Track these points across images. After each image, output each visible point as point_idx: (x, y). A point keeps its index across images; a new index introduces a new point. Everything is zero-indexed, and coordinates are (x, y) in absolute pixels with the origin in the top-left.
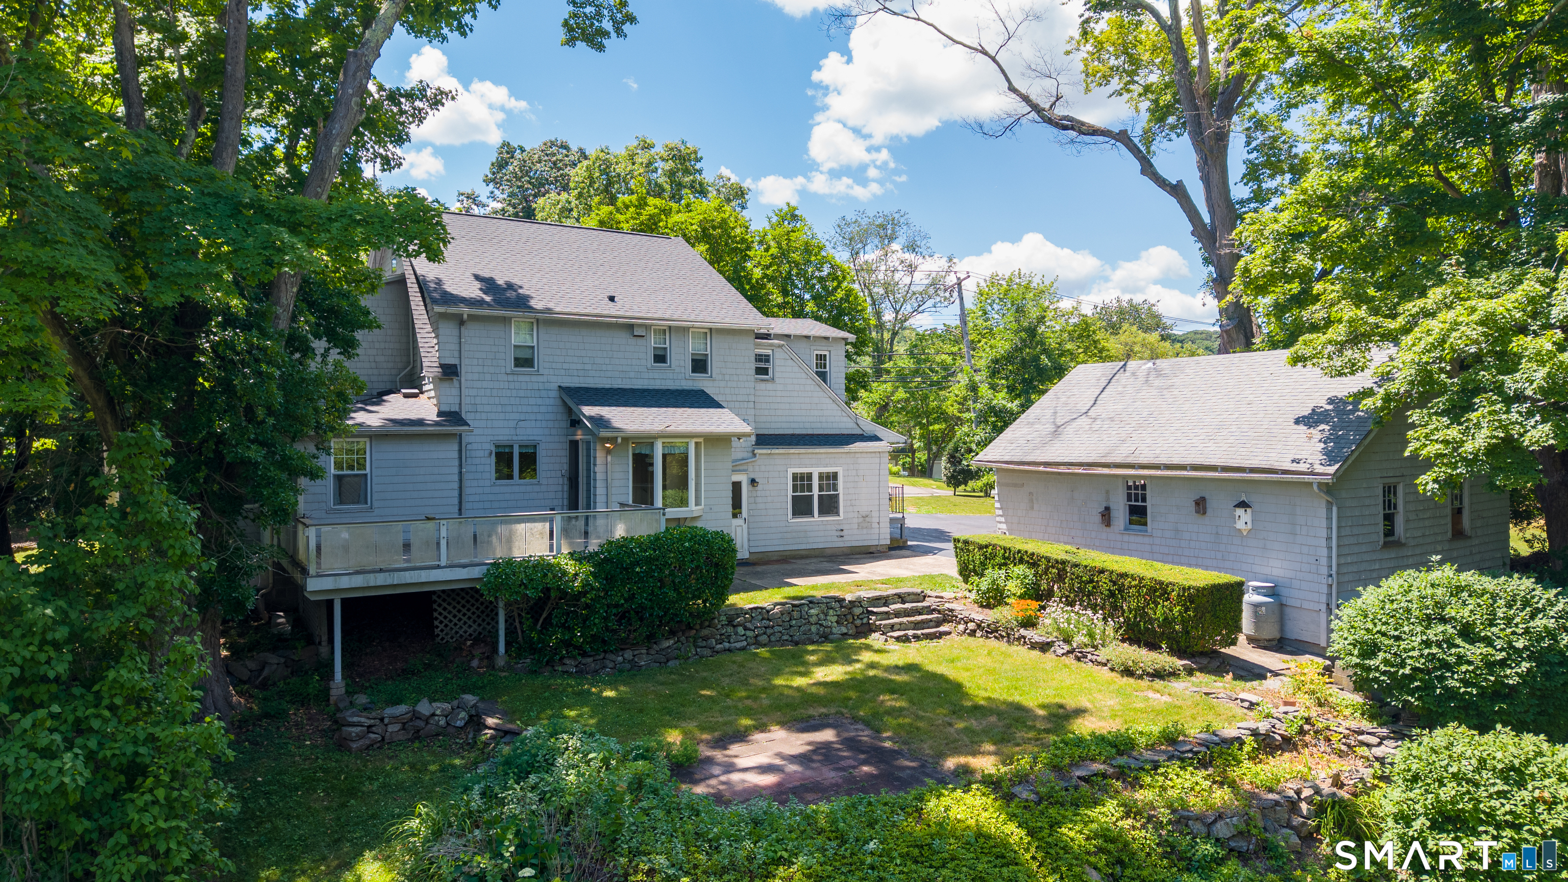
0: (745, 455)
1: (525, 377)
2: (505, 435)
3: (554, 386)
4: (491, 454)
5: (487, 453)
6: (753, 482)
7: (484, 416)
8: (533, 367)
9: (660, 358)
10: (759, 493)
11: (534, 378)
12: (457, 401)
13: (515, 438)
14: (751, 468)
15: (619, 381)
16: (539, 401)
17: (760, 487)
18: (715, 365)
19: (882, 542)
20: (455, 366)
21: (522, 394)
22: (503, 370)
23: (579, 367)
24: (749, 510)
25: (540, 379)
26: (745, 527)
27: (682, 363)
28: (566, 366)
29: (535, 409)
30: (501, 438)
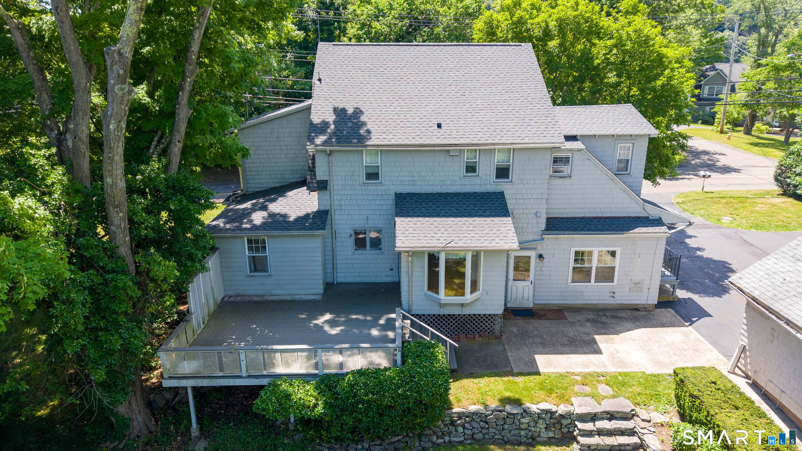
0: (536, 237)
1: (373, 186)
2: (359, 224)
3: (392, 192)
4: (351, 236)
5: (349, 235)
6: (541, 256)
7: (346, 212)
8: (378, 179)
9: (471, 169)
10: (545, 264)
11: (379, 188)
12: (329, 204)
13: (366, 226)
14: (539, 247)
15: (439, 187)
16: (382, 202)
17: (545, 260)
18: (514, 174)
19: (649, 302)
20: (326, 181)
21: (371, 198)
22: (358, 183)
23: (410, 179)
24: (535, 276)
25: (383, 188)
26: (531, 287)
27: (488, 173)
28: (400, 179)
29: (380, 208)
30: (357, 226)
